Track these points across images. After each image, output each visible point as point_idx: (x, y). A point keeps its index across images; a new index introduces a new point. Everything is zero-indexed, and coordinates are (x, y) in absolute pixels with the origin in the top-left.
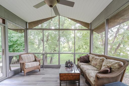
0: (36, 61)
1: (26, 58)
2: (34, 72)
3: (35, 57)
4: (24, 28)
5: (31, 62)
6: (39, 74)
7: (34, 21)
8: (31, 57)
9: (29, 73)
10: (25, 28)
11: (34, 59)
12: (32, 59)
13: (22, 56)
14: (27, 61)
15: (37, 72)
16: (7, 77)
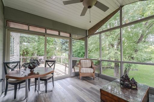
0: (91, 67)
1: (84, 63)
2: (89, 79)
3: (91, 63)
4: (84, 37)
5: (87, 68)
6: (91, 83)
7: (92, 26)
8: (88, 63)
9: (84, 78)
10: (86, 35)
11: (90, 66)
12: (88, 64)
13: (81, 61)
14: (84, 66)
15: (91, 80)
16: (71, 76)
